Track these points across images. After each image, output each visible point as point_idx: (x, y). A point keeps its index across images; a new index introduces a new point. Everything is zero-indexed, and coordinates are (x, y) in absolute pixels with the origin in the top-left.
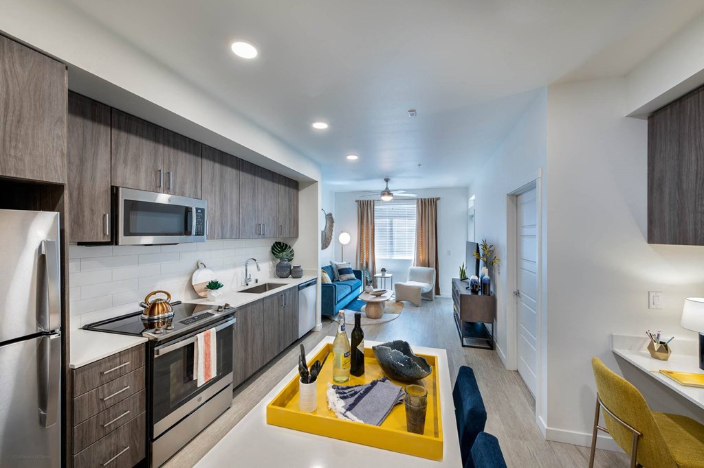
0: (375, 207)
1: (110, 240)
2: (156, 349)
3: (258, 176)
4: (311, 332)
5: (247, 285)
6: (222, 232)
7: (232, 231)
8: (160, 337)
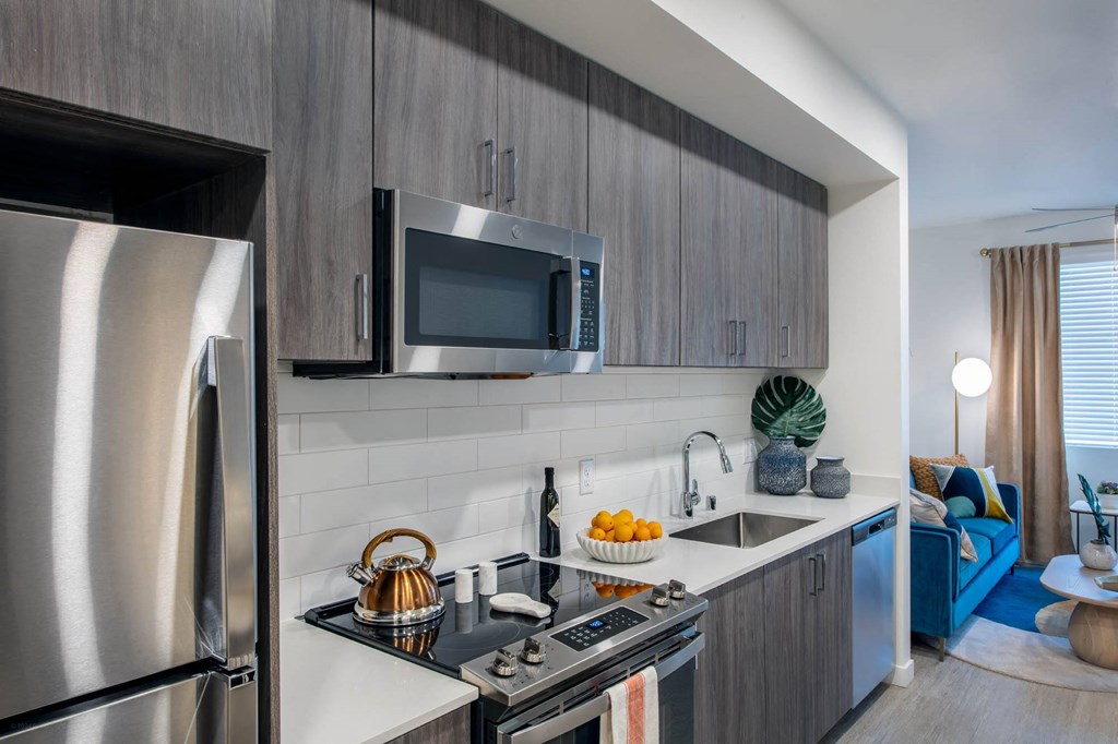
0: (1063, 268)
1: (370, 358)
2: (501, 730)
3: (727, 166)
4: (882, 687)
5: (689, 514)
6: (639, 345)
7: (662, 340)
8: (514, 692)
